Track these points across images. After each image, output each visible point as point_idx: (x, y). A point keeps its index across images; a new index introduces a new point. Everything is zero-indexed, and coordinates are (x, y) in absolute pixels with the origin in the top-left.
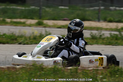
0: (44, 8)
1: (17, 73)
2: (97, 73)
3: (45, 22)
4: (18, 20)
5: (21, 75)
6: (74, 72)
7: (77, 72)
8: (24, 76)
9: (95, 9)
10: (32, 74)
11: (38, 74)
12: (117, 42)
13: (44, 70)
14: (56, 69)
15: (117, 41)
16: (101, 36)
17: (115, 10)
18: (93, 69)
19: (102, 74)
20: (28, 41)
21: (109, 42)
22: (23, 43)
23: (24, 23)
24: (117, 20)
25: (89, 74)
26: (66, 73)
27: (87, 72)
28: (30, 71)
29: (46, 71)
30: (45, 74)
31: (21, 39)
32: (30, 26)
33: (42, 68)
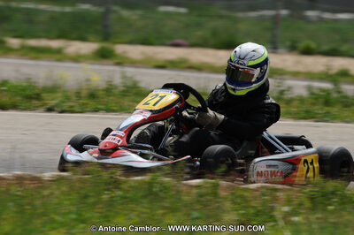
2: (275, 199)
3: (120, 49)
4: (43, 43)
5: (57, 201)
6: (207, 195)
7: (216, 195)
8: (65, 202)
10: (86, 197)
11: (105, 197)
12: (328, 113)
13: (123, 186)
16: (282, 92)
18: (262, 187)
19: (289, 201)
20: (72, 104)
21: (307, 112)
22: (59, 109)
23: (59, 51)
25: (250, 201)
26: (185, 198)
28: (82, 188)
29: (128, 191)
30: (126, 198)
32: (77, 59)
33: (115, 182)
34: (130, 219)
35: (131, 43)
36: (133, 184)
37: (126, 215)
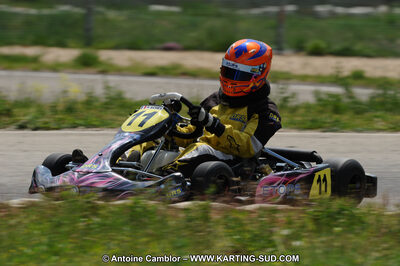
0: (101, 9)
1: (13, 222)
2: (273, 222)
3: (105, 55)
4: (17, 50)
5: (26, 231)
6: (197, 219)
7: (206, 219)
8: (36, 232)
9: (266, 13)
10: (59, 225)
11: (81, 225)
12: (337, 121)
13: (101, 212)
14: (138, 210)
15: (336, 117)
16: (285, 100)
17: (334, 15)
18: (260, 209)
19: (289, 224)
20: (47, 120)
21: (313, 121)
22: (32, 126)
23: (35, 60)
24: (337, 47)
25: (246, 224)
26: (172, 223)
27: (241, 216)
28: (54, 216)
29: (106, 217)
30: (104, 225)
31: (24, 111)
32: (55, 68)
33: (92, 207)
34: (109, 249)
35: (117, 47)
36: (112, 209)
37: (105, 244)
